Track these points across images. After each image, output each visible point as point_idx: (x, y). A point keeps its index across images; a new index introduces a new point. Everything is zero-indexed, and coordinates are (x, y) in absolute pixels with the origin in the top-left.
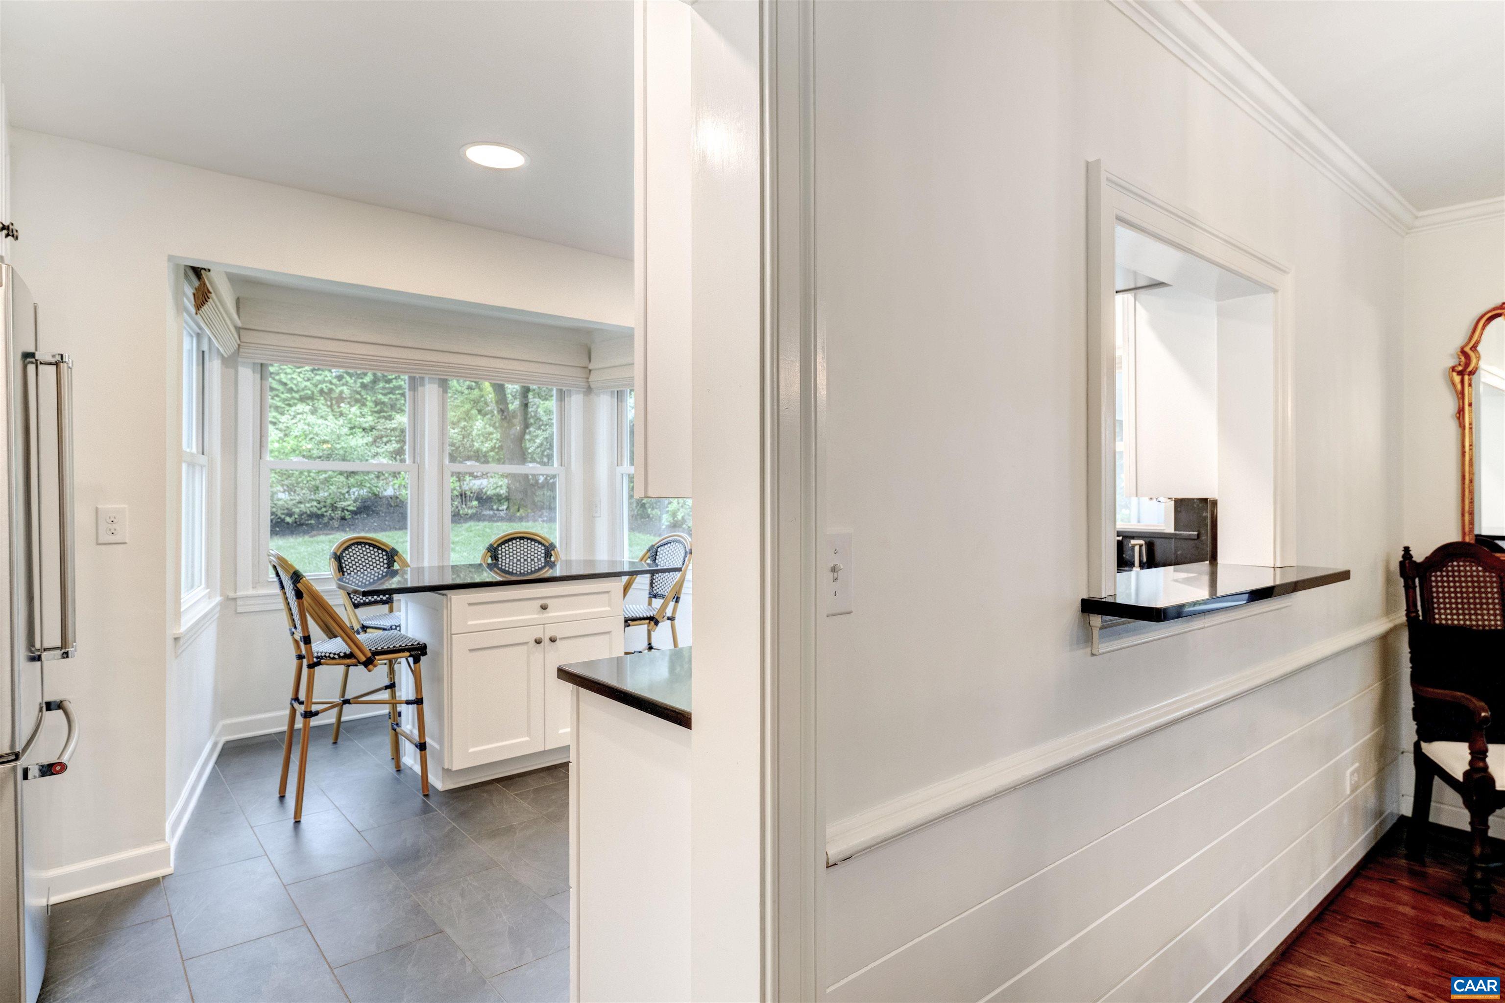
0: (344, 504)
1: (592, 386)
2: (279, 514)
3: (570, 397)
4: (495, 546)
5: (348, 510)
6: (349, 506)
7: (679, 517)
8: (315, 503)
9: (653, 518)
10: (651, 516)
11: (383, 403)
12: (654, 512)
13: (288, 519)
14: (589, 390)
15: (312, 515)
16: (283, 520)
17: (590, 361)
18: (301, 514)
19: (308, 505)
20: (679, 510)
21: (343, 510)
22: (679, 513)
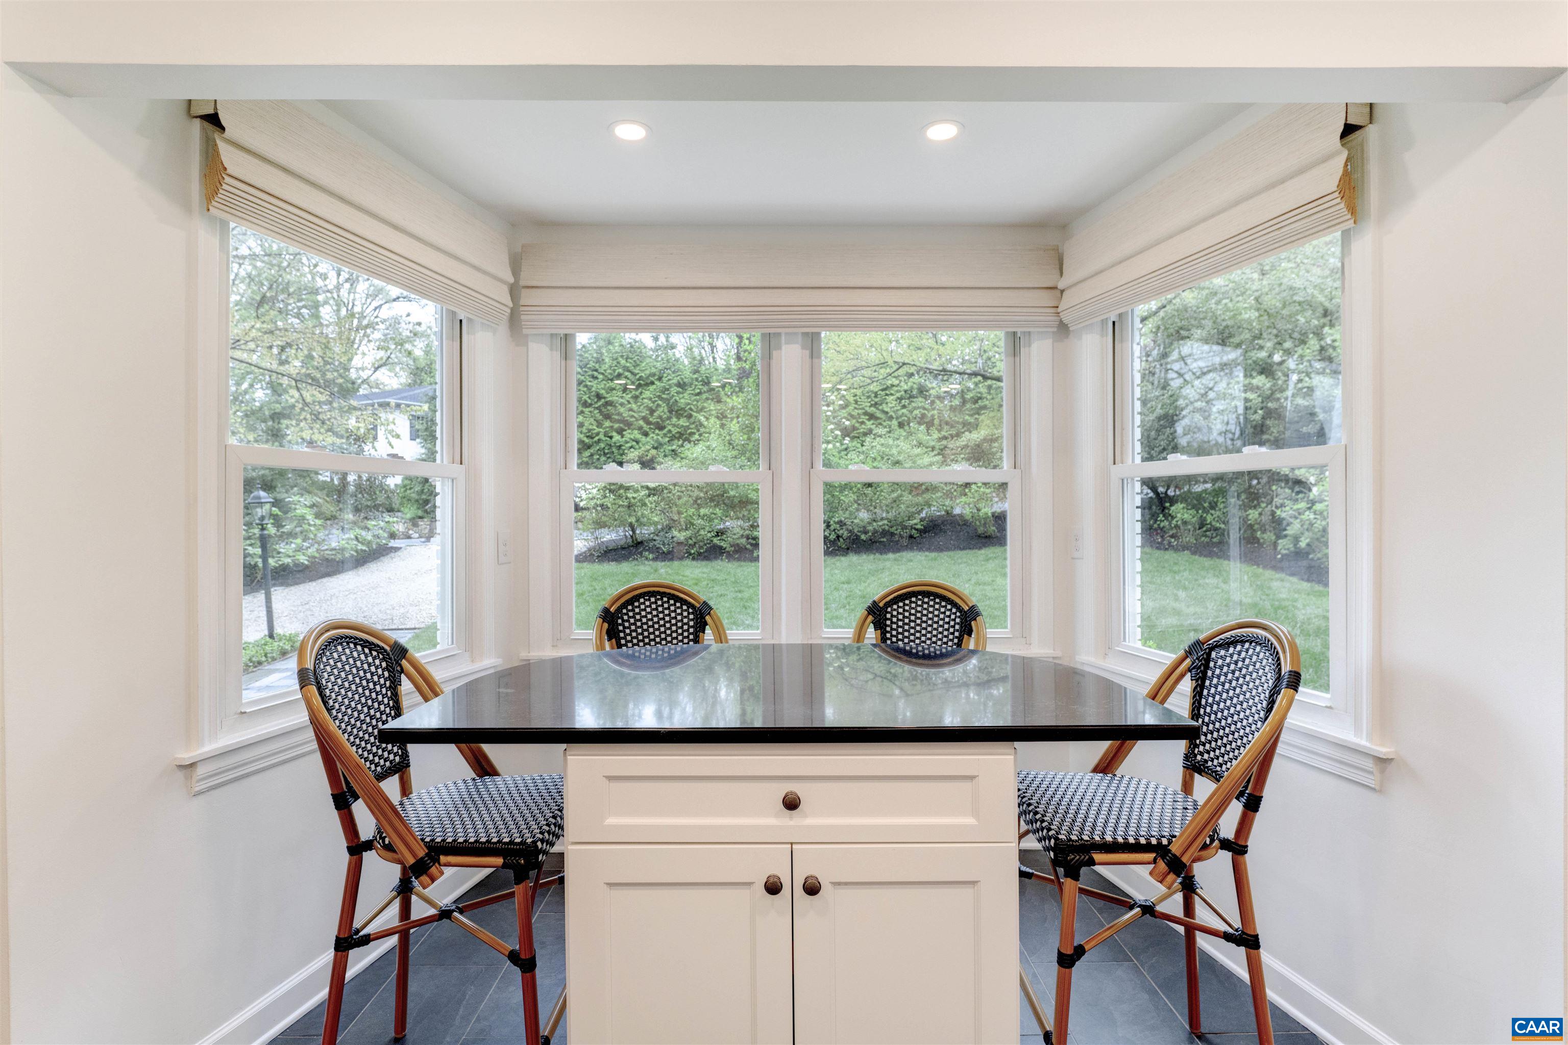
0: (912, 522)
1: (1065, 321)
2: (856, 531)
3: (1030, 346)
4: (881, 604)
5: (916, 529)
6: (916, 524)
7: (1303, 544)
8: (886, 522)
9: (1264, 543)
10: (1261, 541)
11: (970, 423)
12: (1265, 536)
13: (863, 537)
14: (1063, 329)
15: (884, 533)
16: (858, 537)
17: (1061, 274)
18: (875, 532)
19: (880, 523)
20: (1302, 534)
21: (912, 528)
22: (1302, 539)
